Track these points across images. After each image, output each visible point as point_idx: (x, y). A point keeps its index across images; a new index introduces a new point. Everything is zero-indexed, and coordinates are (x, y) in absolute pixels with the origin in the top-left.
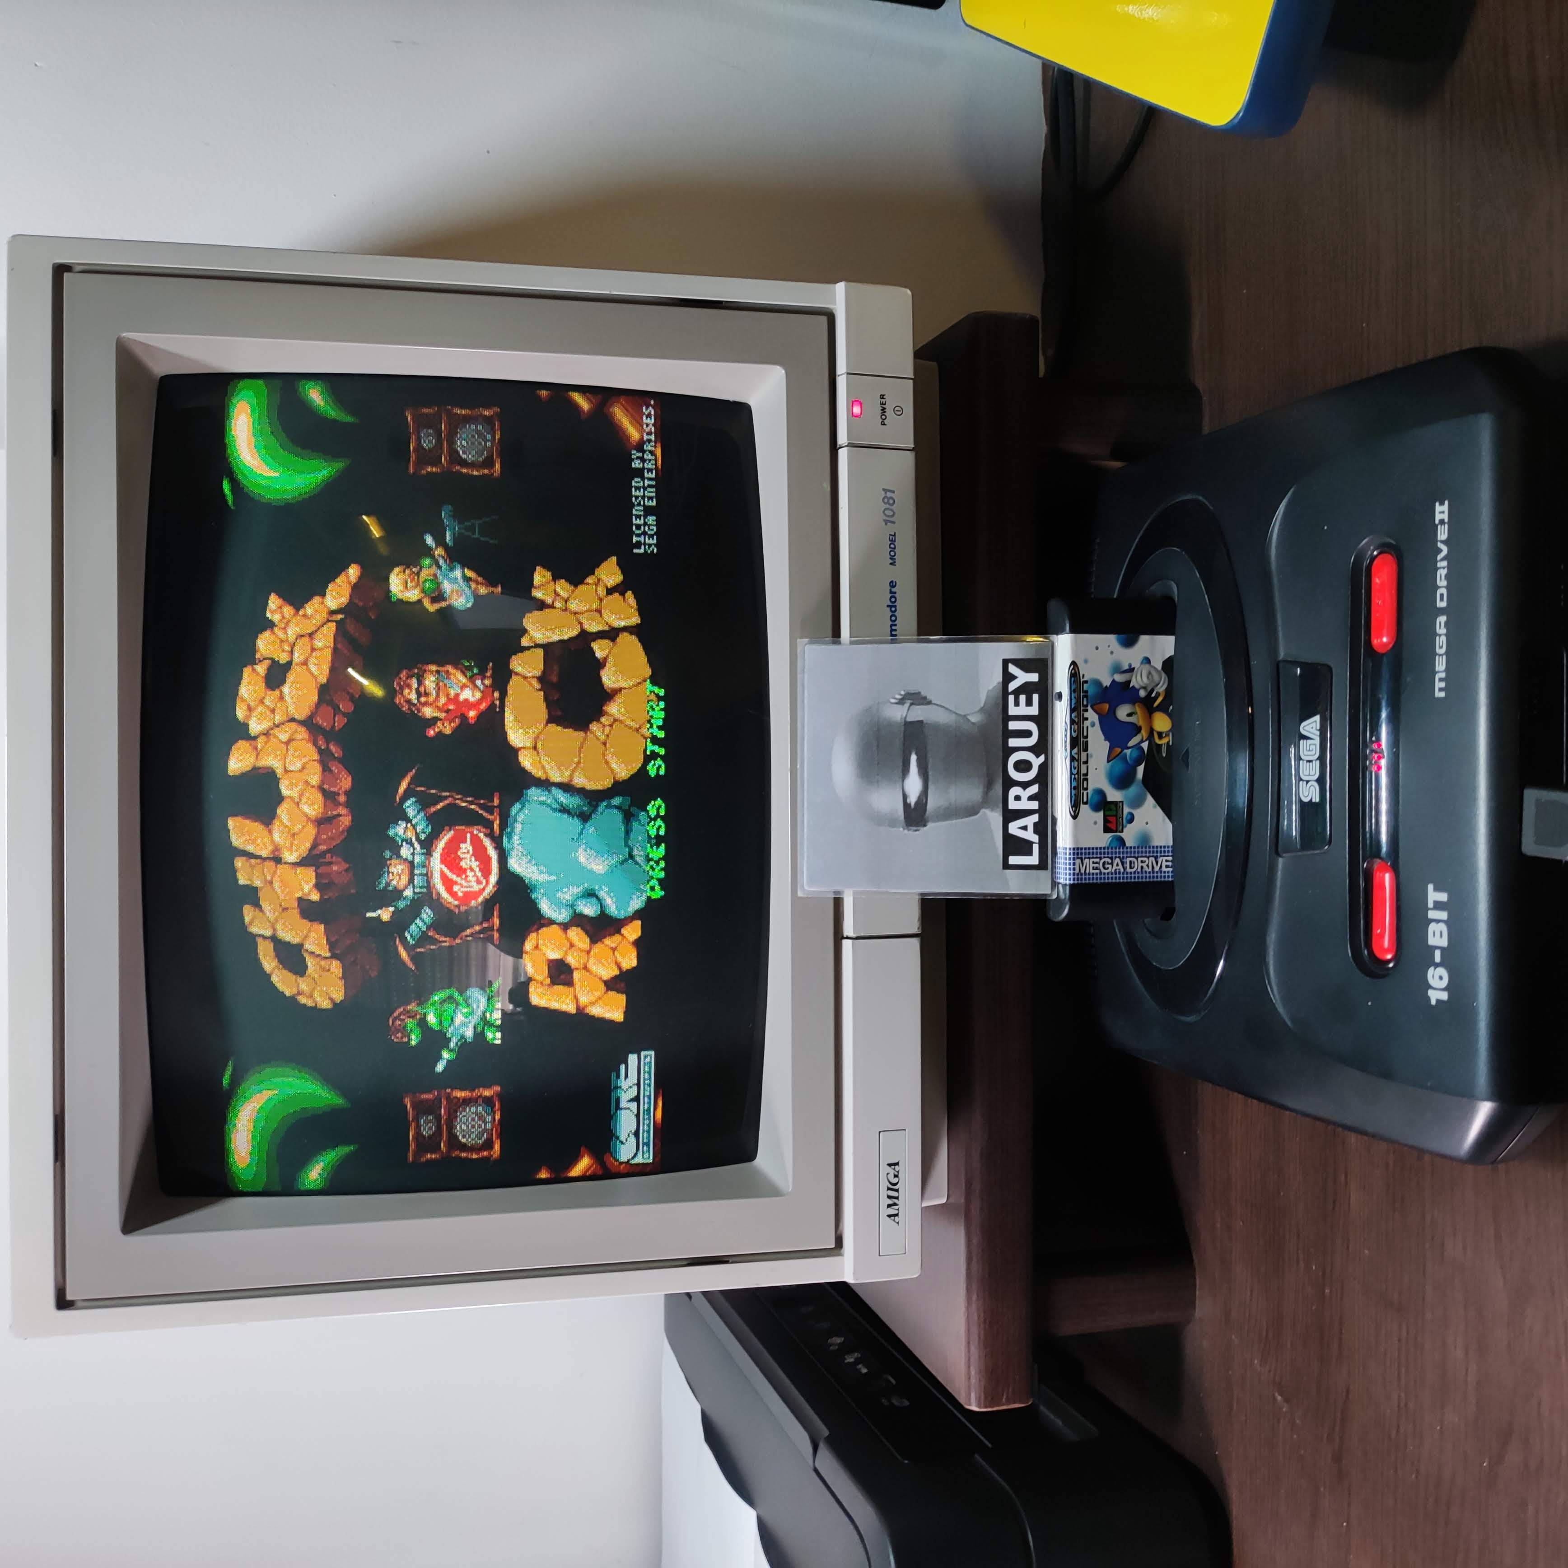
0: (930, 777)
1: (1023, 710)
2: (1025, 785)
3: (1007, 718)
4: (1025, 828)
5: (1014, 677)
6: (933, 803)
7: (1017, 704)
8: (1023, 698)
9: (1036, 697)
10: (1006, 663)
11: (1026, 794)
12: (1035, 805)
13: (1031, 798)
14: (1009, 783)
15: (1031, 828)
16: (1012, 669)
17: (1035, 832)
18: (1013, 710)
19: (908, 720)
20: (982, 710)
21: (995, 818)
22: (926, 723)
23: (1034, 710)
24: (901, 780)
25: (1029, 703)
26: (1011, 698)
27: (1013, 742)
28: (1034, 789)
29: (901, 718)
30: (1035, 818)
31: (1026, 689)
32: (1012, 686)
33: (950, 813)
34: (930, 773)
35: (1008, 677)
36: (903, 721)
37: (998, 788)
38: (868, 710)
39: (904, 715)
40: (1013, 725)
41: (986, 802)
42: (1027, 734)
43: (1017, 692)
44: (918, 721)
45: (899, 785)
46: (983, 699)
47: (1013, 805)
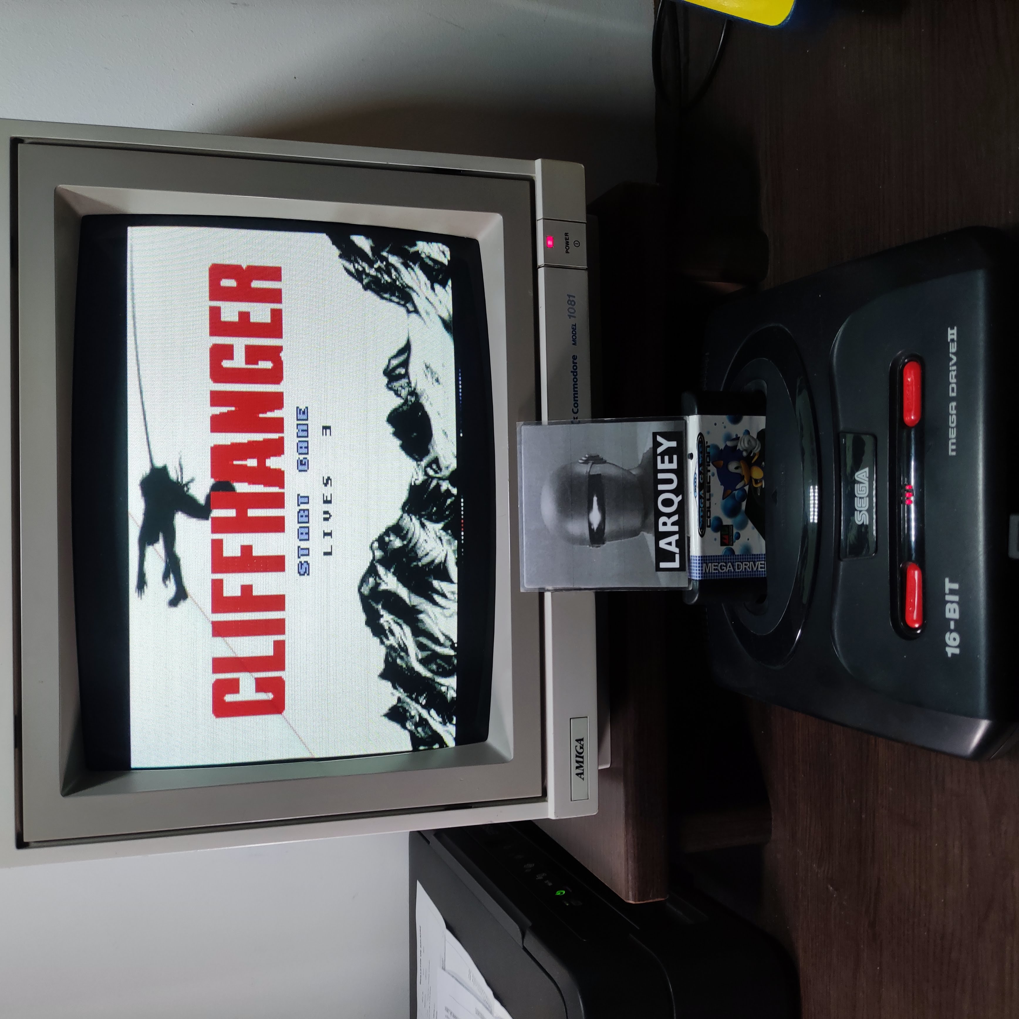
0: (607, 512)
1: (667, 465)
2: (669, 515)
3: (656, 471)
4: (670, 544)
5: (661, 444)
6: (608, 528)
7: (663, 462)
8: (666, 458)
9: (675, 457)
10: (655, 435)
11: (670, 521)
12: (676, 528)
14: (659, 514)
15: (674, 544)
16: (659, 439)
17: (677, 546)
18: (660, 466)
19: (591, 473)
20: (640, 466)
21: (650, 538)
22: (603, 476)
23: (674, 466)
24: (587, 514)
25: (671, 461)
26: (659, 458)
27: (661, 487)
28: (675, 518)
29: (586, 473)
30: (676, 537)
31: (669, 452)
32: (660, 450)
33: (618, 535)
34: (606, 509)
35: (657, 444)
36: (588, 474)
37: (652, 518)
38: (564, 468)
39: (588, 471)
40: (661, 476)
41: (644, 527)
42: (670, 481)
43: (663, 454)
44: (598, 475)
45: (586, 518)
46: (640, 457)
47: (662, 529)
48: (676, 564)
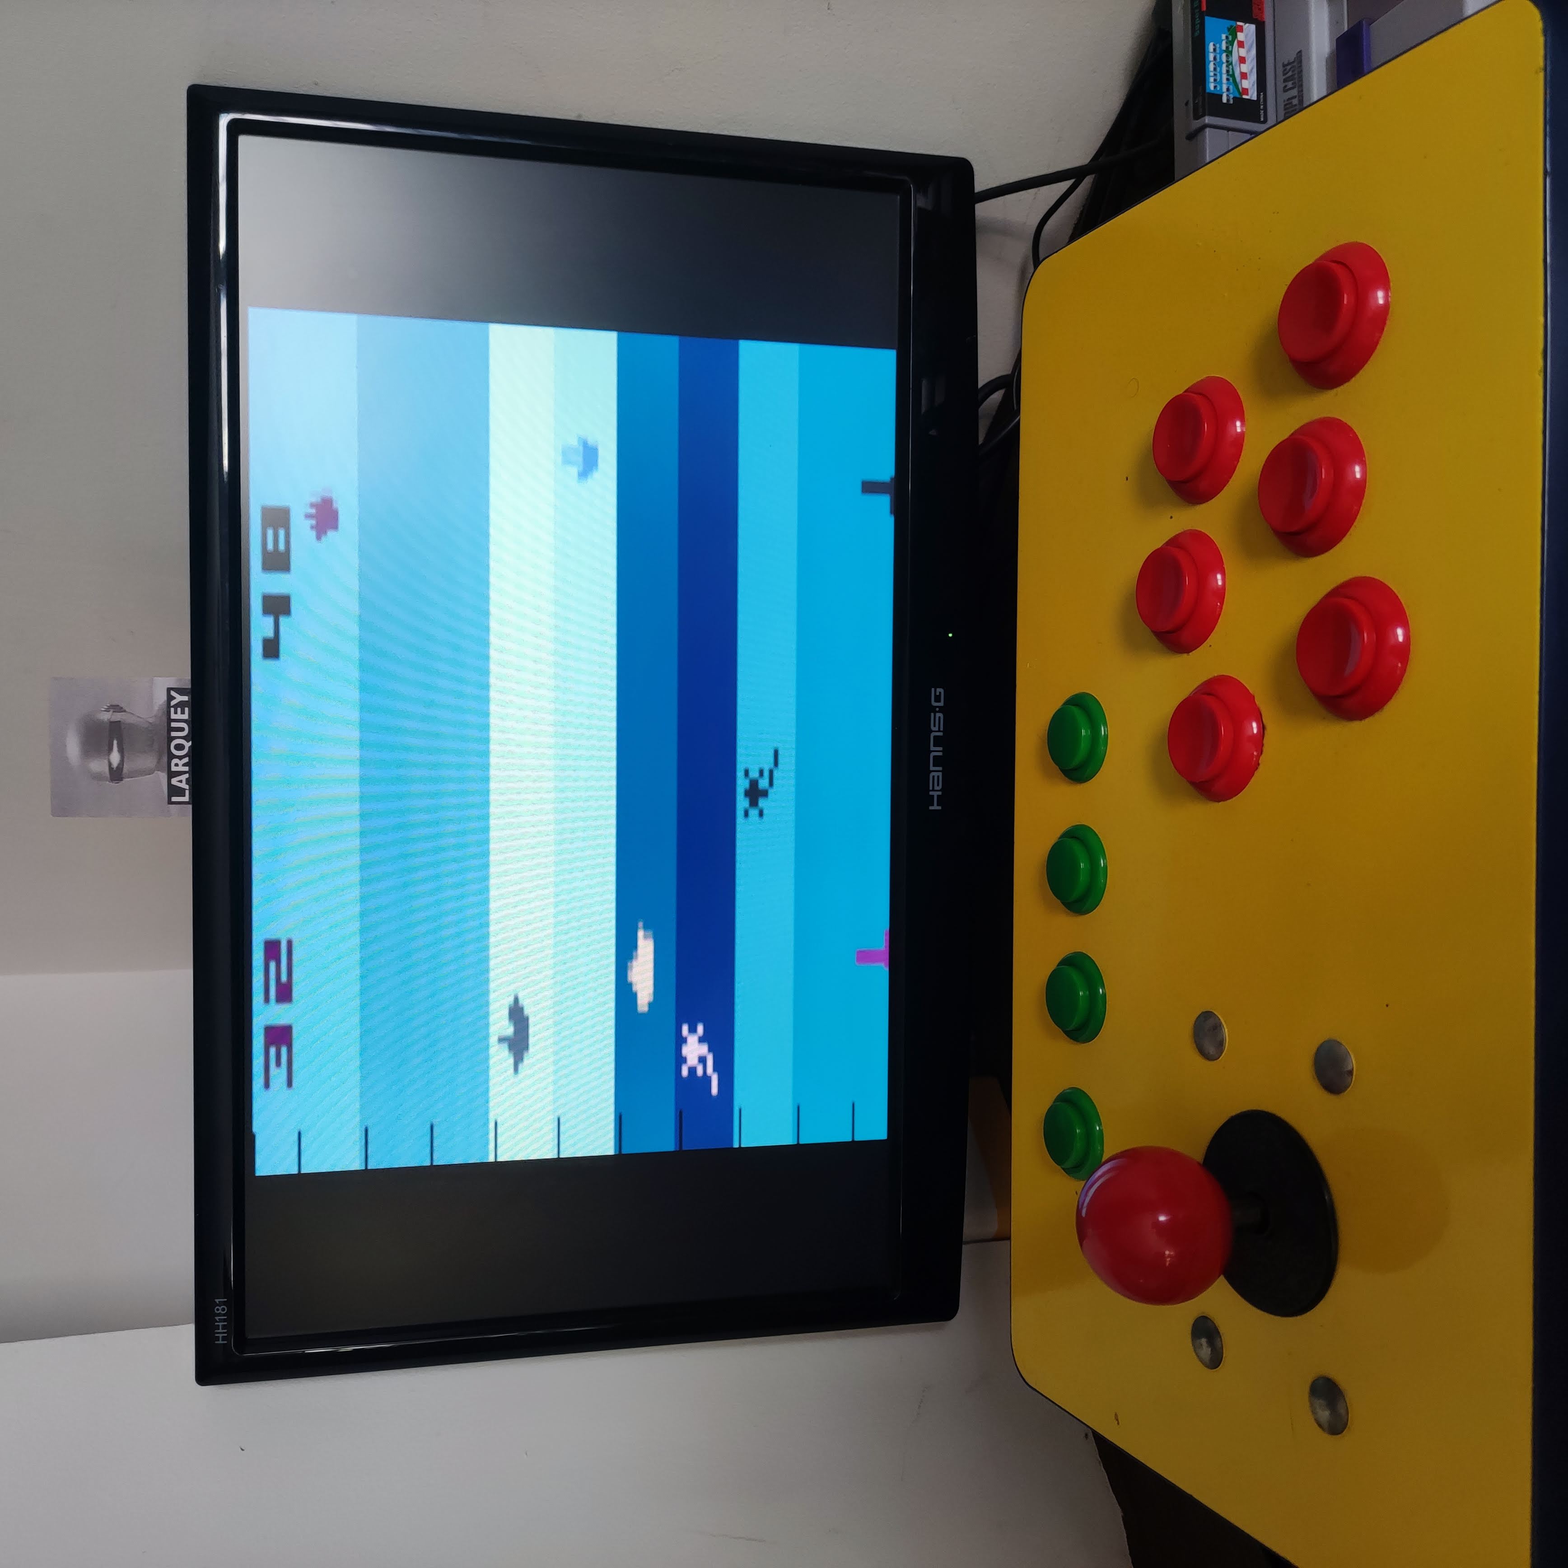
0: (126, 753)
1: (179, 716)
2: (180, 758)
3: (170, 720)
4: (181, 781)
5: (174, 698)
6: (125, 770)
7: (176, 713)
8: (179, 710)
9: (187, 709)
10: (169, 690)
11: (181, 763)
12: (186, 769)
13: (184, 765)
14: (171, 756)
15: (184, 782)
16: (173, 693)
17: (186, 784)
18: (173, 716)
19: (111, 720)
20: (155, 716)
21: (163, 776)
22: (123, 723)
23: (186, 716)
24: (107, 754)
25: (183, 712)
26: (172, 710)
27: (173, 734)
28: (186, 760)
29: (107, 720)
30: (187, 776)
31: (181, 704)
32: (173, 703)
33: (133, 774)
35: (170, 698)
37: (165, 759)
38: (87, 715)
39: (109, 718)
40: (173, 725)
41: (158, 768)
42: (182, 729)
43: (176, 706)
44: (118, 722)
45: (106, 758)
46: (156, 708)
47: (174, 769)
48: (186, 798)
